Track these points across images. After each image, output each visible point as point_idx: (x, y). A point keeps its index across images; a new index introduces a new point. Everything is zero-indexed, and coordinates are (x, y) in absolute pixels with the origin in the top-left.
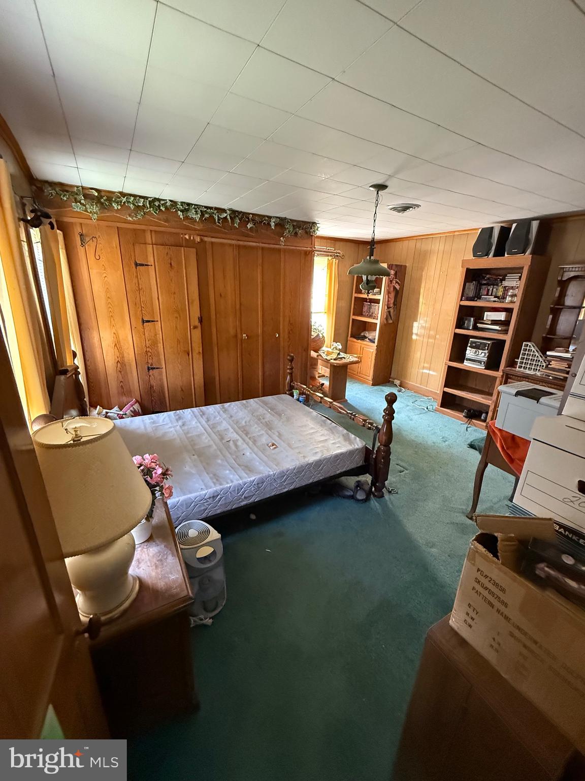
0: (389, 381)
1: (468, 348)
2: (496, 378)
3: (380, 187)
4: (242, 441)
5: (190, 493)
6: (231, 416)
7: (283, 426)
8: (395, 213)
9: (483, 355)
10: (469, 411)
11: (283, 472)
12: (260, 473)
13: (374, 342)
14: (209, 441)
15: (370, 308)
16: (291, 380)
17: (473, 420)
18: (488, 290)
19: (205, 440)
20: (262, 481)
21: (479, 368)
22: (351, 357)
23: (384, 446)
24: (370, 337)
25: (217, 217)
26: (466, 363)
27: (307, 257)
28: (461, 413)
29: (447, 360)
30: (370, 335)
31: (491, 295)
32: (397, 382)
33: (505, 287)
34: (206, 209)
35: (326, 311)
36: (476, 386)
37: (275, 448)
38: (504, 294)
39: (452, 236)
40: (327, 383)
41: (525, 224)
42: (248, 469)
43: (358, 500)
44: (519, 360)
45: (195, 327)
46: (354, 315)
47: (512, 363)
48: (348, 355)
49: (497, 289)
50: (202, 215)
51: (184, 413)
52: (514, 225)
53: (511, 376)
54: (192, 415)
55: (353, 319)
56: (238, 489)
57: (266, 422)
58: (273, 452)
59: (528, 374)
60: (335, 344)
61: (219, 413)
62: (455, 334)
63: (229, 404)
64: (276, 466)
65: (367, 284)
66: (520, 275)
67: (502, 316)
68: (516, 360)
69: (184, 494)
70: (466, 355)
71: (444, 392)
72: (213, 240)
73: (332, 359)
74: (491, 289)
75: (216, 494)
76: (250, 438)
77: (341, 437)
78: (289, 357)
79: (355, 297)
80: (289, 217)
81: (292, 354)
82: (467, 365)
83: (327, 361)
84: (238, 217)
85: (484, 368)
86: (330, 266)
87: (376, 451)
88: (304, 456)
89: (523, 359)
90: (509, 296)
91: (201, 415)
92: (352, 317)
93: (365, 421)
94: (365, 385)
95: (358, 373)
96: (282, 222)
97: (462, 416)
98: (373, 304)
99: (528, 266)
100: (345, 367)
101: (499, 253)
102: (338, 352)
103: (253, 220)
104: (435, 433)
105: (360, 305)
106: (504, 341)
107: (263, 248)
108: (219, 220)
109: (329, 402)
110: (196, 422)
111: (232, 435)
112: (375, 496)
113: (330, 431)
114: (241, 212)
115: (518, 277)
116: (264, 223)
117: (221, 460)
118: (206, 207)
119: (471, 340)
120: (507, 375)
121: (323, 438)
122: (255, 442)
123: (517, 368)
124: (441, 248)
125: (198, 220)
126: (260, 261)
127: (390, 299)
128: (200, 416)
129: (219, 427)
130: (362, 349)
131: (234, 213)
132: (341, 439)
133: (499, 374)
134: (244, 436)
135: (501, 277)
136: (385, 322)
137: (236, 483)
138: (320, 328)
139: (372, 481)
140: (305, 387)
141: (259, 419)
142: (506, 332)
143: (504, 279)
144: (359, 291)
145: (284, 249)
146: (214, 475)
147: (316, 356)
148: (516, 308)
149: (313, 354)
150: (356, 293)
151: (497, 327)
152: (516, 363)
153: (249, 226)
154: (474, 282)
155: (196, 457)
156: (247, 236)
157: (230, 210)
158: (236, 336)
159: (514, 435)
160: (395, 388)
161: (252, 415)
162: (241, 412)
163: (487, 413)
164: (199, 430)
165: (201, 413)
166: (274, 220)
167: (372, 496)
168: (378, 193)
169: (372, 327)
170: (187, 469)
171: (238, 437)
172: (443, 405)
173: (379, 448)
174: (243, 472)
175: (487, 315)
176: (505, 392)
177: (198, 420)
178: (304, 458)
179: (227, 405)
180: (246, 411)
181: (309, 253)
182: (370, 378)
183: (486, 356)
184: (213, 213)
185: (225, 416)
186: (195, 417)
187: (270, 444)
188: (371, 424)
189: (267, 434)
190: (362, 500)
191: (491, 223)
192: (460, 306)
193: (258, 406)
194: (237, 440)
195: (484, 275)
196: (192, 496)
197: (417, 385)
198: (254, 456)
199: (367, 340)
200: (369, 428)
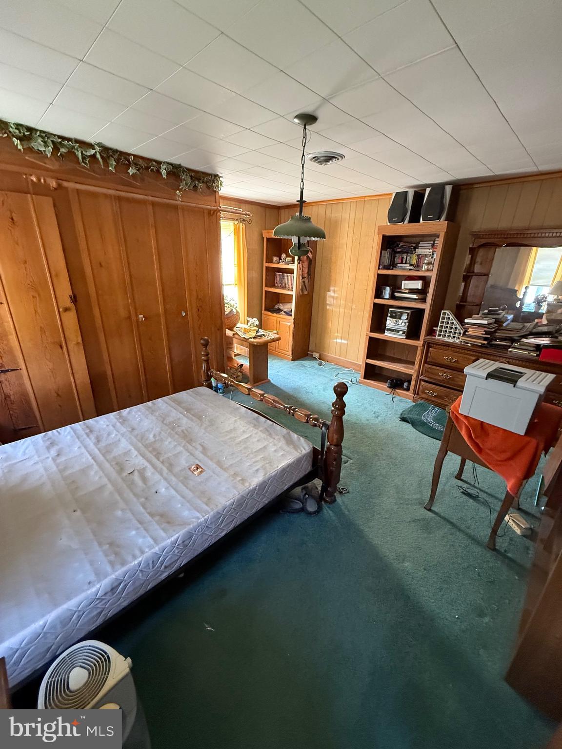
0: (308, 355)
1: (388, 318)
2: (417, 347)
3: (308, 119)
4: (153, 470)
5: (69, 598)
6: (133, 429)
7: (207, 434)
8: (315, 164)
9: (402, 324)
10: (392, 381)
11: (218, 513)
12: (185, 524)
13: (291, 315)
14: (100, 477)
15: (282, 278)
16: (208, 369)
17: (397, 390)
18: (403, 258)
19: (95, 477)
20: (189, 535)
21: (400, 337)
22: (270, 334)
23: (335, 445)
24: (285, 310)
25: (80, 155)
26: (387, 333)
27: (212, 217)
28: (385, 383)
29: (368, 331)
30: (285, 307)
31: (406, 263)
32: (316, 355)
33: (418, 255)
34: (60, 140)
35: (236, 283)
36: (394, 354)
37: (201, 472)
38: (418, 262)
39: (362, 201)
40: (246, 363)
41: (438, 189)
42: (166, 519)
43: (310, 514)
44: (438, 329)
45: (66, 310)
46: (266, 286)
47: (431, 332)
48: (267, 331)
49: (410, 257)
50: (56, 148)
51: (59, 433)
52: (428, 190)
53: (432, 345)
54: (72, 437)
55: (266, 291)
56: (153, 562)
57: (182, 431)
58: (199, 479)
59: (448, 342)
60: (251, 320)
61: (114, 426)
62: (375, 304)
63: (128, 409)
64: (207, 505)
65: (299, 248)
66: (432, 242)
67: (418, 285)
68: (434, 328)
69: (56, 605)
70: (387, 325)
71: (367, 364)
72: (78, 186)
73: (251, 338)
74: (405, 257)
75: (116, 584)
76: (163, 462)
77: (282, 439)
78: (202, 341)
79: (266, 267)
80: (186, 164)
81: (206, 338)
82: (388, 335)
83: (246, 340)
84: (113, 157)
85: (405, 337)
86: (236, 231)
87: (326, 452)
88: (242, 480)
89: (442, 327)
90: (425, 264)
91: (86, 433)
92: (265, 289)
93: (308, 416)
94: (285, 361)
95: (276, 348)
96: (176, 171)
97: (386, 387)
98: (285, 274)
99: (444, 233)
100: (265, 345)
101: (414, 219)
102: (257, 329)
103: (136, 164)
104: (366, 408)
105: (272, 275)
106: (423, 311)
107: (153, 204)
108: (83, 158)
109: (259, 394)
110: (79, 448)
111: (137, 460)
112: (326, 502)
113: (267, 433)
114: (116, 151)
115: (431, 245)
116: (152, 170)
117: (122, 510)
118: (59, 137)
119: (390, 309)
120: (428, 344)
121: (260, 446)
122: (171, 467)
123: (437, 337)
124: (352, 216)
125: (49, 155)
126: (151, 220)
127: (304, 269)
128: (85, 436)
129: (115, 450)
130: (278, 323)
131: (108, 152)
132: (282, 443)
133: (419, 343)
134: (155, 460)
135: (414, 245)
136: (301, 293)
137: (149, 553)
138: (232, 303)
139: (322, 487)
140: (225, 376)
141: (173, 427)
142: (424, 300)
143: (416, 247)
144: (270, 260)
145: (183, 206)
146: (111, 544)
147: (231, 335)
148: (433, 275)
149: (229, 333)
150: (266, 262)
151: (414, 296)
152: (435, 331)
153: (131, 171)
154: (389, 250)
155: (78, 513)
156: (130, 185)
157: (100, 145)
158: (129, 318)
159: (482, 422)
160: (316, 361)
161: (163, 422)
162: (146, 420)
163: (409, 382)
164: (84, 460)
165: (88, 431)
166: (165, 166)
167: (323, 502)
168: (305, 128)
169: (287, 299)
170: (64, 541)
171: (146, 464)
172: (366, 376)
173: (328, 448)
174: (157, 527)
175: (405, 284)
176: (470, 375)
177: (81, 442)
178: (243, 484)
179: (125, 412)
180: (154, 418)
181: (214, 213)
182: (290, 353)
183: (406, 326)
184: (73, 147)
185: (123, 430)
186: (78, 438)
187: (193, 467)
188: (316, 420)
189: (187, 450)
190: (315, 512)
191: (405, 187)
192: (378, 274)
193: (169, 408)
194: (144, 469)
195: (398, 243)
196: (71, 604)
197: (336, 357)
198: (173, 492)
199: (283, 313)
200: (315, 425)
